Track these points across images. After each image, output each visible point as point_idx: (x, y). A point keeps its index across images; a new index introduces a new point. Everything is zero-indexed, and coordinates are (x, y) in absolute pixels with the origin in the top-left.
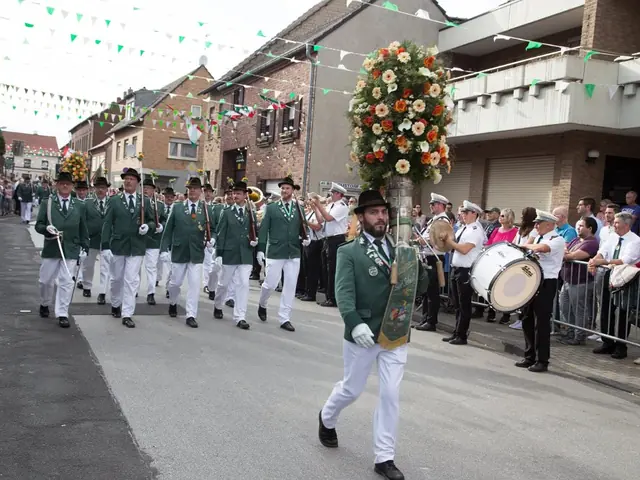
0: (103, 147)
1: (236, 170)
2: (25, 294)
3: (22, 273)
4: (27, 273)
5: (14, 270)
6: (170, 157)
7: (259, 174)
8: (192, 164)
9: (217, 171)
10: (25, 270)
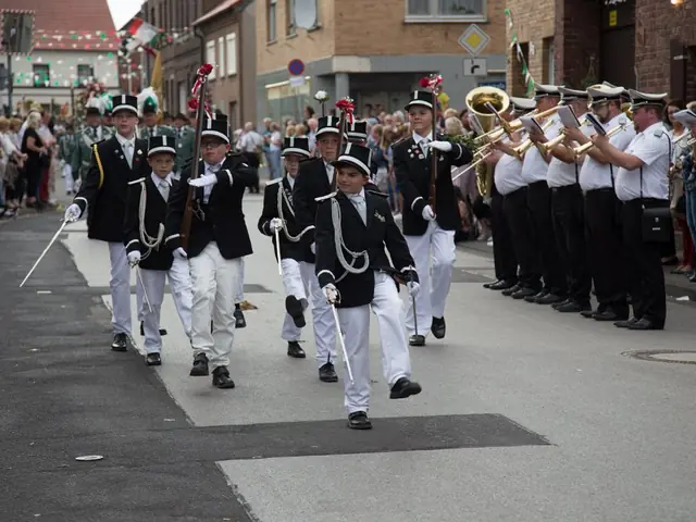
0: (230, 10)
1: (605, 31)
2: (81, 410)
3: (63, 355)
4: (78, 354)
5: (42, 349)
6: (410, 18)
7: (675, 31)
8: (474, 28)
9: (548, 41)
10: (72, 347)
